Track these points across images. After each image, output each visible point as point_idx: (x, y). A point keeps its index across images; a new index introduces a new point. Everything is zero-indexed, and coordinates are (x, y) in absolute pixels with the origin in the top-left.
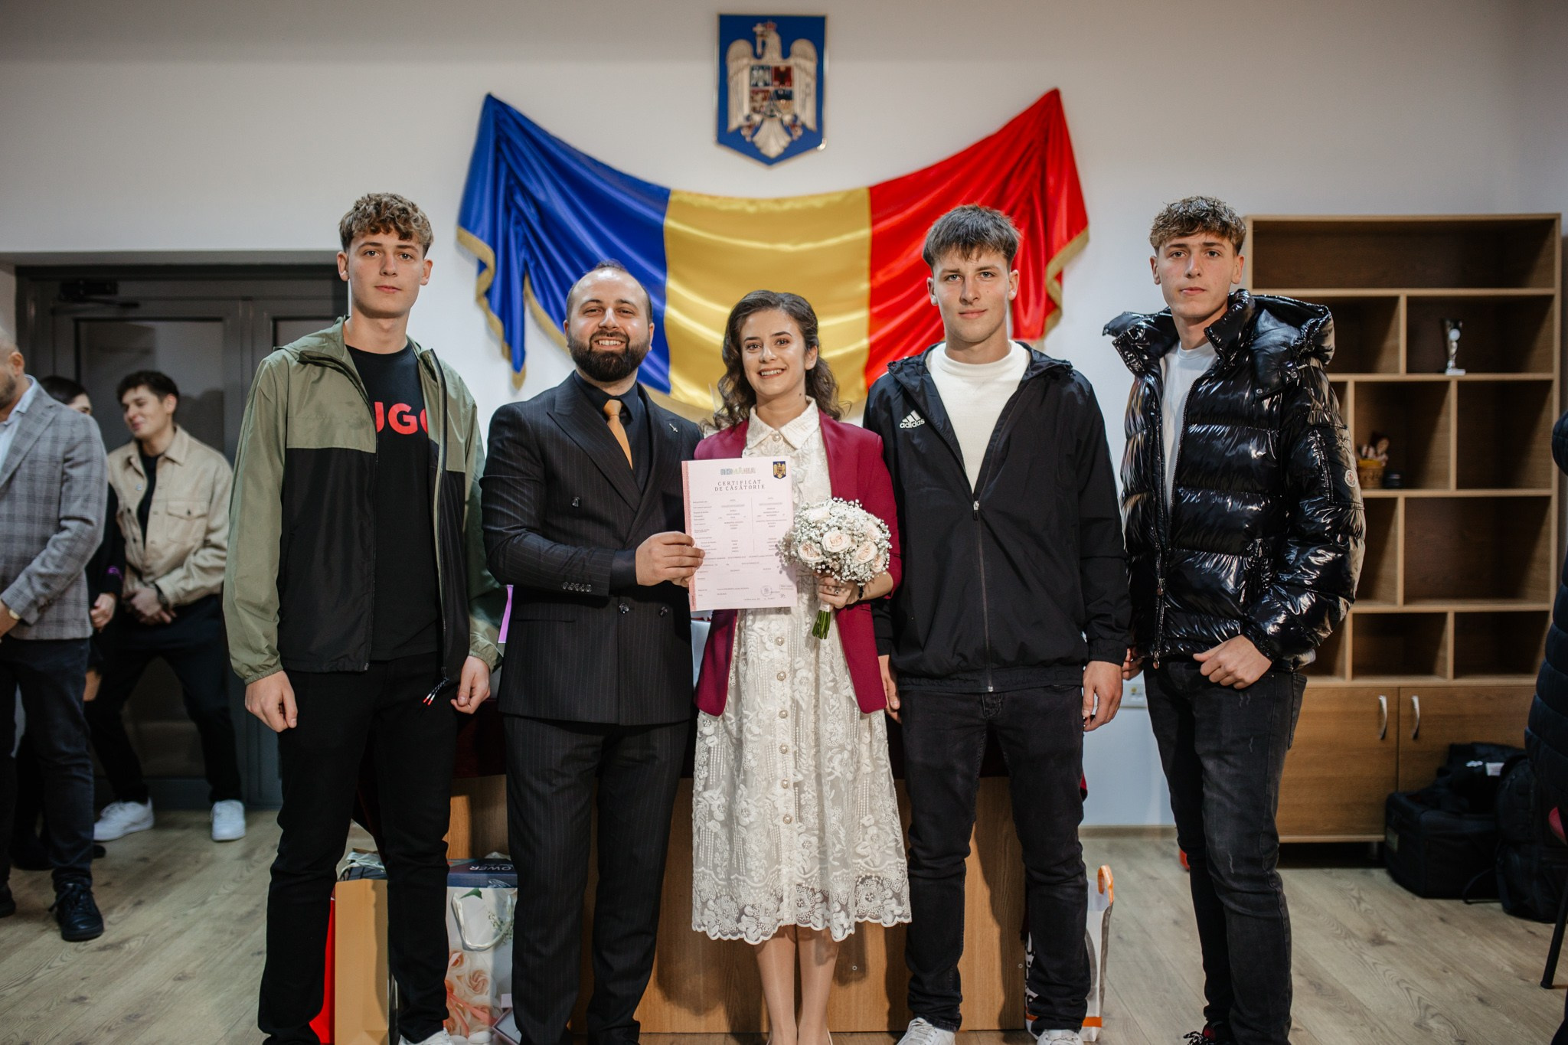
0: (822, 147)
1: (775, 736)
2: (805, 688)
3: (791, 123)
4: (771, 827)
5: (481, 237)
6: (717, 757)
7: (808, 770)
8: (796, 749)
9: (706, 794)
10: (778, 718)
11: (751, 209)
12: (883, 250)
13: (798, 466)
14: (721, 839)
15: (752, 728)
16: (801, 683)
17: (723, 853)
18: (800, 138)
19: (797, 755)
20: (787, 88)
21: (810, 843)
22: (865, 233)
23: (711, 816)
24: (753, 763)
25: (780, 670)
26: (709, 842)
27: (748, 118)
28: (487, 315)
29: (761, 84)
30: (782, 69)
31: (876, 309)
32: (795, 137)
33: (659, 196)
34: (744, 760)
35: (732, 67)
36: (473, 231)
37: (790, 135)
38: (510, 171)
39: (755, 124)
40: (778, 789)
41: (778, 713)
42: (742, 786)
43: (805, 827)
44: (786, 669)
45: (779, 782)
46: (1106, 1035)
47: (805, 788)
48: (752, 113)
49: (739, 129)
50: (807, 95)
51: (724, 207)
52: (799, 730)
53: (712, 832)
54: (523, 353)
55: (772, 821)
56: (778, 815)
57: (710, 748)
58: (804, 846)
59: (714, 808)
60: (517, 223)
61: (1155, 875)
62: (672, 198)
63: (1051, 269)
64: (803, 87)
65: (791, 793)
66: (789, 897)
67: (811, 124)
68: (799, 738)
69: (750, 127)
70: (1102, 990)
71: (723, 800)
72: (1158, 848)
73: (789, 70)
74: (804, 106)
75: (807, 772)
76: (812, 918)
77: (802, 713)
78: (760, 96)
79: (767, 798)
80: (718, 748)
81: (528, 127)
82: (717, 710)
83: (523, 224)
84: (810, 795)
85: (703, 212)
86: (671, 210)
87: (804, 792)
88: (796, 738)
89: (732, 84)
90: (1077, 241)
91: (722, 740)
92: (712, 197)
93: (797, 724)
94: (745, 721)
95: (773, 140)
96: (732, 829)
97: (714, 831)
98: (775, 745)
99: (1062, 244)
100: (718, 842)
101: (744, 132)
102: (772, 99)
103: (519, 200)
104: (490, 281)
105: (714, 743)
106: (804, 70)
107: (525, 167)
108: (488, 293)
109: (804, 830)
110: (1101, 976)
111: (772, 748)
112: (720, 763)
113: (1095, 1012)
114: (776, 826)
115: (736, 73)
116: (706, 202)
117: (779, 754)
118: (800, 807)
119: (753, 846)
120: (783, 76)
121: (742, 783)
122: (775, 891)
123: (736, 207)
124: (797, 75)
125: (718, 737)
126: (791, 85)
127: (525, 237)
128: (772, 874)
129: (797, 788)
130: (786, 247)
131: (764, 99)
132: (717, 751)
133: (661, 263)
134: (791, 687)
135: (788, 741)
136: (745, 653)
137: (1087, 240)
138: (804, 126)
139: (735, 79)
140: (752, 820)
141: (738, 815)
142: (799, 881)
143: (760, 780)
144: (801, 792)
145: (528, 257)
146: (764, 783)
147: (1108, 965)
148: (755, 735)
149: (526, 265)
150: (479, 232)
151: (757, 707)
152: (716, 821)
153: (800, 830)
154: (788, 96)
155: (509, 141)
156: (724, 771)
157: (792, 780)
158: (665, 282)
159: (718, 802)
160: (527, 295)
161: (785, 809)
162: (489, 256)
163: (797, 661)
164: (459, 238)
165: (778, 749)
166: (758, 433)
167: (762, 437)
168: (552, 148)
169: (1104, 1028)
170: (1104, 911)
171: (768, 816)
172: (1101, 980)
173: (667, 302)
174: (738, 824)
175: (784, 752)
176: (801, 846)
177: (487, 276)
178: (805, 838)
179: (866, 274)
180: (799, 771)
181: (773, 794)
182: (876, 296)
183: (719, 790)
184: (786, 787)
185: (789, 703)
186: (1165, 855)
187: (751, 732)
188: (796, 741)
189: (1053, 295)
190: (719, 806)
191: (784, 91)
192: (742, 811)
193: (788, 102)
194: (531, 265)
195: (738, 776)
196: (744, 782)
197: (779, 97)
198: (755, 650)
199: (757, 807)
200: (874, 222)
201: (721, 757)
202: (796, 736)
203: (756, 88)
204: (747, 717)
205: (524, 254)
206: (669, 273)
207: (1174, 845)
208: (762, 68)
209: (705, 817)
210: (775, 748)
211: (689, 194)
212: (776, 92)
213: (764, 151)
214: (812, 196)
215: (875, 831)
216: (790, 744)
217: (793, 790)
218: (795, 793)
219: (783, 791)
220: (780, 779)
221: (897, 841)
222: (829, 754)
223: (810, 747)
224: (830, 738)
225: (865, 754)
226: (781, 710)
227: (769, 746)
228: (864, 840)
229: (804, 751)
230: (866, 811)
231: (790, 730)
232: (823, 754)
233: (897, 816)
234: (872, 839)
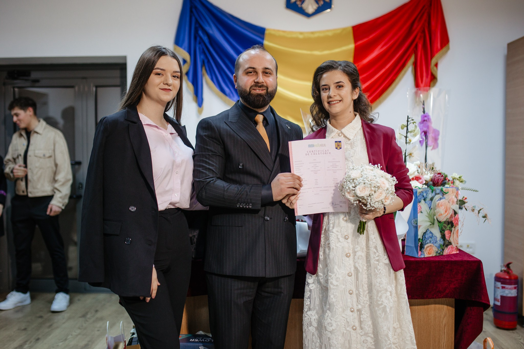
1: (346, 286)
2: (361, 261)
5: (184, 49)
6: (314, 294)
7: (363, 303)
8: (357, 292)
9: (309, 313)
10: (348, 276)
11: (301, 37)
12: (359, 54)
14: (315, 336)
15: (333, 281)
16: (358, 258)
17: (316, 343)
18: (322, 5)
19: (358, 295)
21: (367, 340)
22: (352, 46)
23: (311, 325)
24: (334, 300)
25: (348, 252)
26: (309, 337)
28: (187, 83)
32: (320, 5)
33: (261, 31)
34: (329, 298)
36: (181, 46)
37: (318, 3)
38: (197, 22)
40: (348, 312)
41: (347, 274)
42: (328, 311)
43: (364, 332)
44: (351, 252)
45: (349, 309)
47: (363, 312)
49: (296, 1)
51: (290, 36)
52: (358, 282)
53: (311, 332)
54: (202, 99)
55: (346, 329)
56: (349, 326)
57: (311, 290)
58: (364, 342)
59: (312, 320)
60: (200, 44)
62: (267, 32)
63: (433, 62)
65: (356, 314)
68: (359, 287)
71: (317, 316)
75: (363, 304)
77: (360, 274)
79: (342, 317)
80: (315, 290)
82: (314, 271)
83: (202, 44)
84: (365, 317)
85: (280, 38)
86: (266, 37)
87: (362, 315)
90: (444, 49)
91: (317, 286)
92: (284, 32)
93: (357, 279)
94: (329, 278)
95: (310, 6)
96: (322, 332)
97: (312, 332)
99: (438, 50)
100: (314, 337)
101: (298, 3)
103: (200, 34)
104: (188, 69)
105: (313, 288)
108: (187, 74)
109: (363, 334)
112: (316, 297)
114: (348, 331)
116: (282, 34)
117: (348, 294)
118: (361, 322)
119: (334, 341)
121: (328, 309)
123: (294, 36)
125: (315, 285)
127: (203, 49)
129: (358, 312)
130: (317, 53)
132: (315, 292)
134: (354, 261)
135: (353, 288)
136: (329, 244)
137: (448, 49)
140: (333, 328)
141: (326, 325)
143: (338, 308)
145: (204, 58)
146: (341, 310)
148: (336, 285)
149: (203, 61)
151: (336, 271)
152: (313, 327)
153: (361, 334)
155: (196, 8)
156: (317, 302)
157: (355, 309)
159: (314, 317)
160: (204, 74)
161: (353, 323)
162: (187, 57)
163: (356, 247)
165: (348, 292)
166: (331, 133)
167: (333, 134)
168: (215, 11)
171: (343, 326)
174: (326, 330)
176: (362, 342)
177: (187, 66)
178: (364, 338)
180: (359, 304)
181: (346, 315)
183: (315, 312)
184: (352, 312)
185: (353, 269)
187: (332, 283)
188: (357, 288)
189: (434, 73)
190: (315, 320)
192: (328, 324)
194: (206, 61)
195: (325, 306)
196: (329, 309)
198: (334, 242)
199: (336, 322)
200: (356, 40)
201: (316, 295)
202: (357, 285)
204: (330, 276)
205: (202, 57)
209: (308, 324)
210: (346, 291)
211: (274, 30)
213: (307, 11)
214: (328, 31)
215: (400, 331)
216: (354, 290)
217: (356, 313)
218: (358, 315)
219: (351, 313)
220: (349, 307)
221: (411, 336)
222: (380, 294)
223: (364, 291)
224: (379, 286)
225: (394, 292)
226: (348, 272)
227: (342, 291)
228: (395, 335)
229: (361, 293)
230: (395, 320)
231: (354, 283)
232: (376, 294)
233: (411, 325)
234: (399, 335)
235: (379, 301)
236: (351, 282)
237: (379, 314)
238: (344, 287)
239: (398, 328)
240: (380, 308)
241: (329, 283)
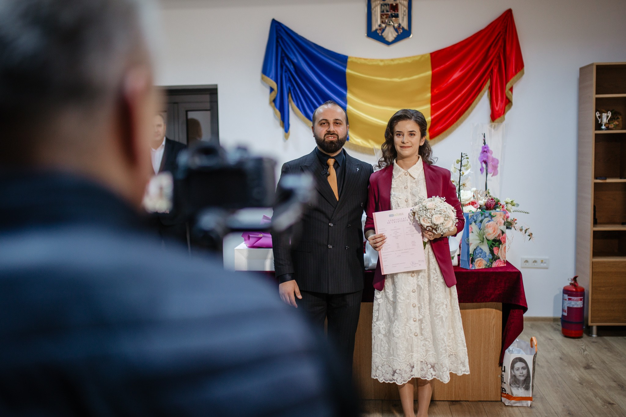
0: (411, 36)
1: (410, 300)
2: (423, 280)
3: (397, 27)
4: (409, 337)
5: (271, 78)
6: (382, 307)
7: (424, 314)
8: (419, 305)
9: (378, 323)
10: (412, 293)
11: (381, 64)
12: (436, 80)
13: (417, 186)
14: (383, 341)
15: (401, 298)
16: (421, 278)
17: (385, 347)
18: (401, 33)
19: (420, 308)
20: (396, 13)
21: (426, 344)
22: (429, 73)
23: (380, 332)
24: (401, 312)
26: (379, 342)
27: (380, 26)
28: (274, 109)
29: (385, 11)
30: (394, 4)
31: (433, 105)
32: (400, 33)
33: (343, 59)
34: (397, 310)
35: (373, 5)
36: (268, 76)
37: (397, 32)
38: (283, 51)
39: (383, 28)
40: (412, 322)
41: (411, 291)
42: (396, 321)
43: (423, 338)
45: (412, 319)
46: (534, 404)
47: (423, 321)
48: (381, 24)
49: (376, 30)
50: (404, 15)
51: (370, 63)
52: (421, 297)
54: (289, 125)
55: (409, 335)
56: (412, 332)
57: (379, 303)
58: (423, 345)
59: (381, 329)
60: (286, 72)
61: (551, 338)
62: (349, 60)
63: (508, 86)
64: (403, 12)
65: (417, 324)
66: (417, 367)
67: (406, 27)
68: (421, 301)
69: (380, 29)
70: (533, 386)
71: (385, 326)
72: (552, 327)
73: (397, 5)
74: (403, 20)
76: (427, 376)
77: (422, 290)
78: (385, 16)
79: (407, 326)
80: (382, 304)
81: (289, 32)
83: (288, 72)
84: (425, 324)
85: (361, 66)
86: (349, 65)
88: (419, 301)
89: (373, 12)
90: (519, 74)
91: (384, 300)
92: (365, 59)
93: (419, 294)
94: (397, 294)
95: (390, 34)
96: (390, 338)
97: (381, 338)
98: (410, 303)
99: (513, 75)
101: (378, 32)
102: (390, 17)
103: (287, 62)
104: (275, 96)
105: (381, 302)
106: (403, 5)
107: (289, 48)
108: (274, 101)
109: (423, 339)
110: (532, 381)
111: (409, 305)
112: (384, 310)
113: (530, 395)
114: (411, 337)
115: (375, 7)
116: (363, 61)
117: (412, 307)
118: (421, 329)
119: (400, 345)
120: (395, 8)
122: (410, 363)
123: (375, 63)
124: (400, 6)
126: (397, 11)
127: (289, 77)
128: (408, 356)
129: (420, 322)
130: (397, 80)
131: (386, 18)
133: (345, 87)
134: (417, 280)
135: (416, 302)
137: (523, 73)
138: (403, 28)
139: (374, 9)
140: (400, 335)
141: (394, 332)
142: (422, 360)
143: (404, 318)
144: (422, 323)
145: (290, 86)
146: (406, 319)
147: (535, 377)
148: (402, 300)
149: (289, 89)
150: (271, 76)
151: (403, 289)
152: (382, 334)
153: (421, 339)
154: (397, 16)
155: (282, 38)
156: (385, 313)
157: (418, 318)
158: (346, 94)
159: (382, 326)
160: (290, 101)
161: (415, 330)
162: (274, 86)
164: (262, 78)
165: (411, 305)
166: (398, 172)
167: (400, 174)
168: (300, 41)
169: (533, 401)
170: (534, 355)
171: (407, 333)
172: (532, 382)
173: (347, 103)
174: (394, 336)
175: (414, 307)
176: (422, 345)
177: (274, 94)
178: (424, 342)
179: (430, 90)
180: (421, 314)
181: (410, 324)
182: (433, 99)
183: (383, 322)
184: (415, 321)
185: (416, 286)
186: (555, 329)
187: (399, 298)
188: (419, 302)
189: (509, 97)
190: (383, 328)
191: (394, 14)
192: (396, 331)
193: (396, 19)
194: (292, 88)
195: (394, 317)
196: (397, 319)
197: (393, 17)
199: (402, 329)
200: (433, 68)
201: (384, 308)
202: (419, 300)
203: (383, 13)
204: (398, 292)
205: (289, 85)
206: (348, 91)
207: (559, 325)
208: (386, 5)
209: (377, 332)
210: (410, 305)
211: (356, 58)
212: (391, 14)
213: (387, 39)
214: (407, 58)
215: (453, 336)
216: (417, 303)
217: (418, 322)
218: (419, 323)
219: (414, 323)
220: (412, 318)
221: (462, 340)
222: (438, 307)
223: (424, 304)
224: (438, 300)
225: (449, 304)
226: (413, 289)
227: (407, 304)
228: (449, 339)
229: (422, 306)
230: (450, 327)
231: (416, 298)
232: (435, 307)
233: (462, 330)
234: (452, 339)
235: (437, 312)
236: (415, 297)
237: (437, 322)
238: (408, 301)
239: (452, 334)
240: (438, 318)
241: (397, 298)
